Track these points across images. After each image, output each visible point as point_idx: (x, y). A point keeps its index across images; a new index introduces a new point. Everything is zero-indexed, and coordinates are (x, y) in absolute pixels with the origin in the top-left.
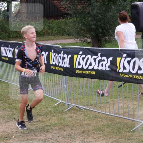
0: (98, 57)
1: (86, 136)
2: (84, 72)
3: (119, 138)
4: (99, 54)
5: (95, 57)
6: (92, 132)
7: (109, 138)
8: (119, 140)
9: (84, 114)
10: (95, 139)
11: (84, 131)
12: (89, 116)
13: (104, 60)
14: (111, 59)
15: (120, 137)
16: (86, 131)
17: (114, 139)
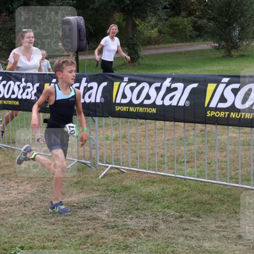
0: (22, 83)
1: (6, 180)
2: (5, 102)
3: (47, 181)
4: (23, 80)
5: (19, 83)
6: (14, 175)
7: (36, 181)
8: (48, 183)
9: (5, 154)
10: (18, 183)
11: (3, 174)
12: (11, 156)
13: (29, 87)
14: (37, 85)
15: (49, 180)
16: (6, 174)
17: (41, 182)
